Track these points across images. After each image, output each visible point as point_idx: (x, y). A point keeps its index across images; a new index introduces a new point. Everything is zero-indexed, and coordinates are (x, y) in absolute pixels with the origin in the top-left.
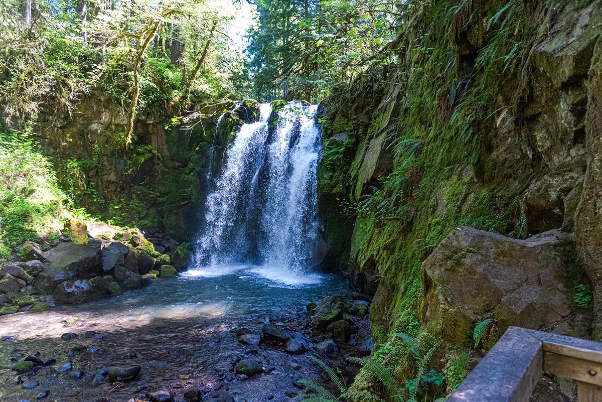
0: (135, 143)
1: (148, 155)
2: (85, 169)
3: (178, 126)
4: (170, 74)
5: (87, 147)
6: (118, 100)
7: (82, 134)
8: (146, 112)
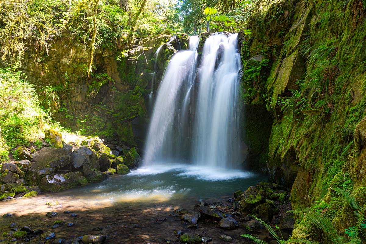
0: (95, 72)
1: (105, 81)
2: (59, 93)
3: (127, 58)
4: (118, 16)
5: (60, 76)
6: (81, 39)
7: (56, 67)
8: (102, 48)
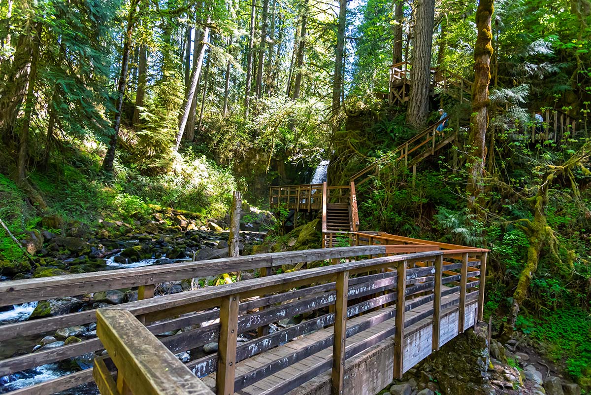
0: (270, 170)
1: (276, 176)
2: (248, 182)
3: (291, 162)
4: (288, 136)
5: (249, 172)
6: (264, 149)
7: (247, 165)
8: (276, 155)
